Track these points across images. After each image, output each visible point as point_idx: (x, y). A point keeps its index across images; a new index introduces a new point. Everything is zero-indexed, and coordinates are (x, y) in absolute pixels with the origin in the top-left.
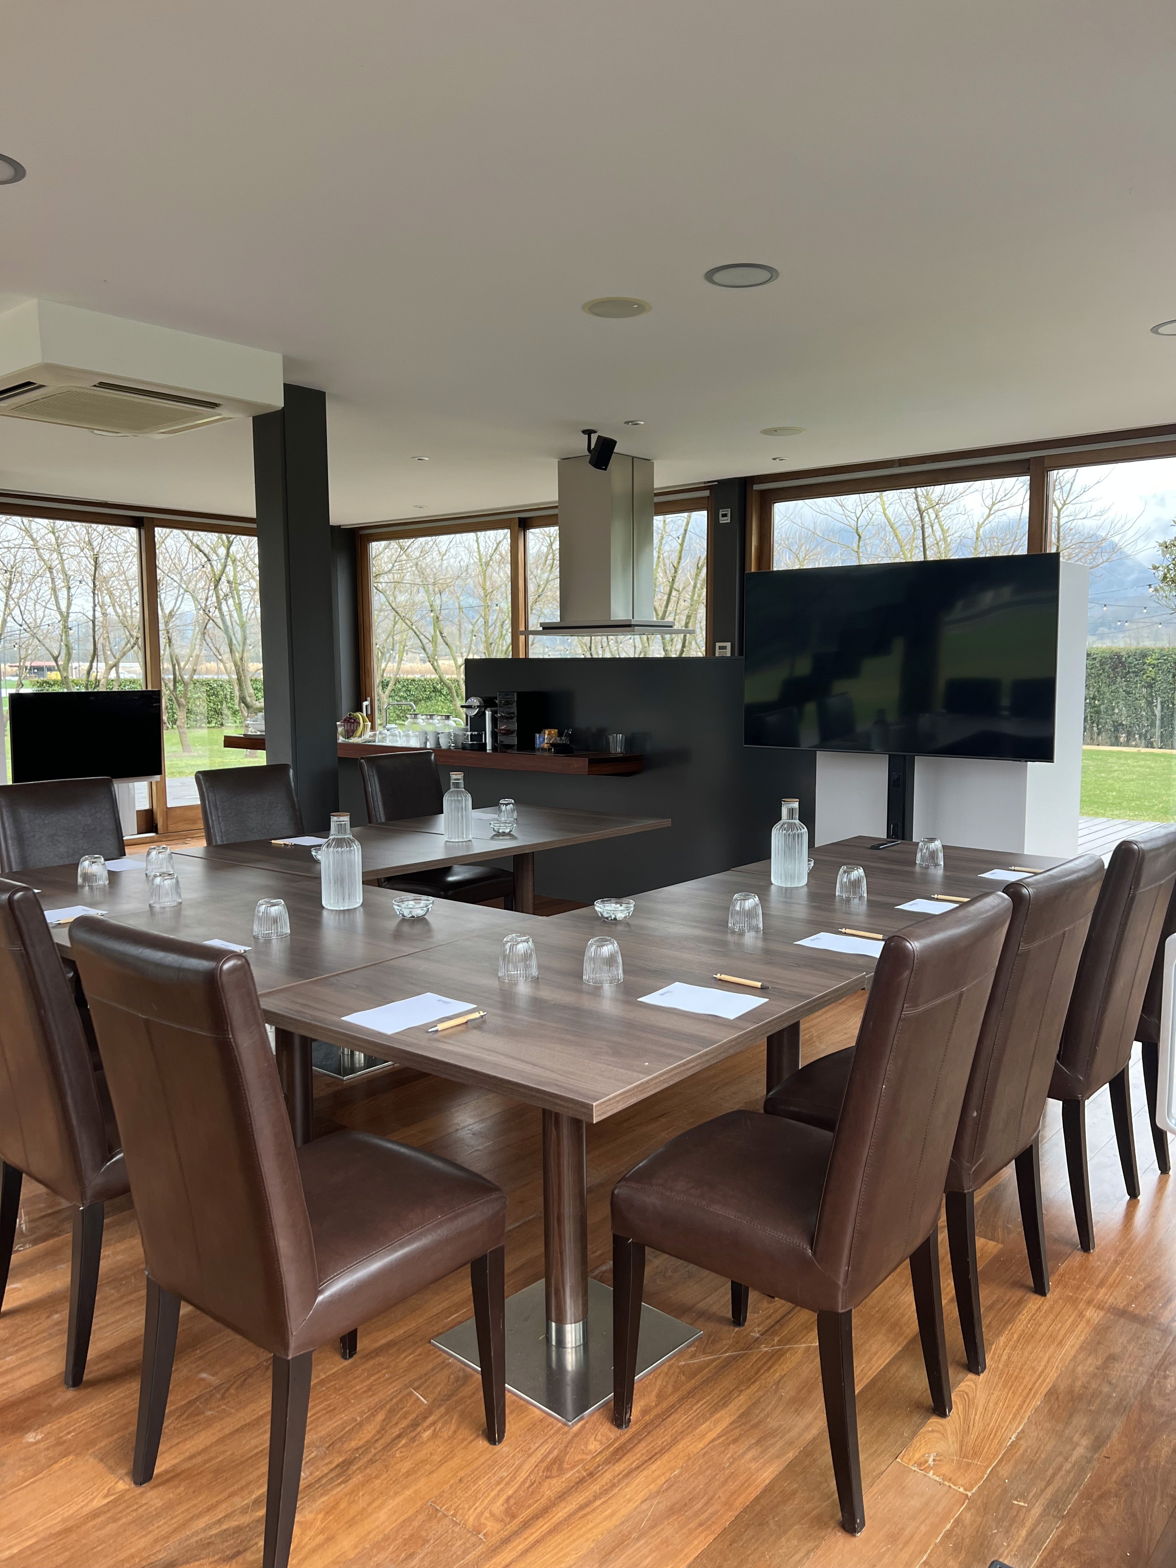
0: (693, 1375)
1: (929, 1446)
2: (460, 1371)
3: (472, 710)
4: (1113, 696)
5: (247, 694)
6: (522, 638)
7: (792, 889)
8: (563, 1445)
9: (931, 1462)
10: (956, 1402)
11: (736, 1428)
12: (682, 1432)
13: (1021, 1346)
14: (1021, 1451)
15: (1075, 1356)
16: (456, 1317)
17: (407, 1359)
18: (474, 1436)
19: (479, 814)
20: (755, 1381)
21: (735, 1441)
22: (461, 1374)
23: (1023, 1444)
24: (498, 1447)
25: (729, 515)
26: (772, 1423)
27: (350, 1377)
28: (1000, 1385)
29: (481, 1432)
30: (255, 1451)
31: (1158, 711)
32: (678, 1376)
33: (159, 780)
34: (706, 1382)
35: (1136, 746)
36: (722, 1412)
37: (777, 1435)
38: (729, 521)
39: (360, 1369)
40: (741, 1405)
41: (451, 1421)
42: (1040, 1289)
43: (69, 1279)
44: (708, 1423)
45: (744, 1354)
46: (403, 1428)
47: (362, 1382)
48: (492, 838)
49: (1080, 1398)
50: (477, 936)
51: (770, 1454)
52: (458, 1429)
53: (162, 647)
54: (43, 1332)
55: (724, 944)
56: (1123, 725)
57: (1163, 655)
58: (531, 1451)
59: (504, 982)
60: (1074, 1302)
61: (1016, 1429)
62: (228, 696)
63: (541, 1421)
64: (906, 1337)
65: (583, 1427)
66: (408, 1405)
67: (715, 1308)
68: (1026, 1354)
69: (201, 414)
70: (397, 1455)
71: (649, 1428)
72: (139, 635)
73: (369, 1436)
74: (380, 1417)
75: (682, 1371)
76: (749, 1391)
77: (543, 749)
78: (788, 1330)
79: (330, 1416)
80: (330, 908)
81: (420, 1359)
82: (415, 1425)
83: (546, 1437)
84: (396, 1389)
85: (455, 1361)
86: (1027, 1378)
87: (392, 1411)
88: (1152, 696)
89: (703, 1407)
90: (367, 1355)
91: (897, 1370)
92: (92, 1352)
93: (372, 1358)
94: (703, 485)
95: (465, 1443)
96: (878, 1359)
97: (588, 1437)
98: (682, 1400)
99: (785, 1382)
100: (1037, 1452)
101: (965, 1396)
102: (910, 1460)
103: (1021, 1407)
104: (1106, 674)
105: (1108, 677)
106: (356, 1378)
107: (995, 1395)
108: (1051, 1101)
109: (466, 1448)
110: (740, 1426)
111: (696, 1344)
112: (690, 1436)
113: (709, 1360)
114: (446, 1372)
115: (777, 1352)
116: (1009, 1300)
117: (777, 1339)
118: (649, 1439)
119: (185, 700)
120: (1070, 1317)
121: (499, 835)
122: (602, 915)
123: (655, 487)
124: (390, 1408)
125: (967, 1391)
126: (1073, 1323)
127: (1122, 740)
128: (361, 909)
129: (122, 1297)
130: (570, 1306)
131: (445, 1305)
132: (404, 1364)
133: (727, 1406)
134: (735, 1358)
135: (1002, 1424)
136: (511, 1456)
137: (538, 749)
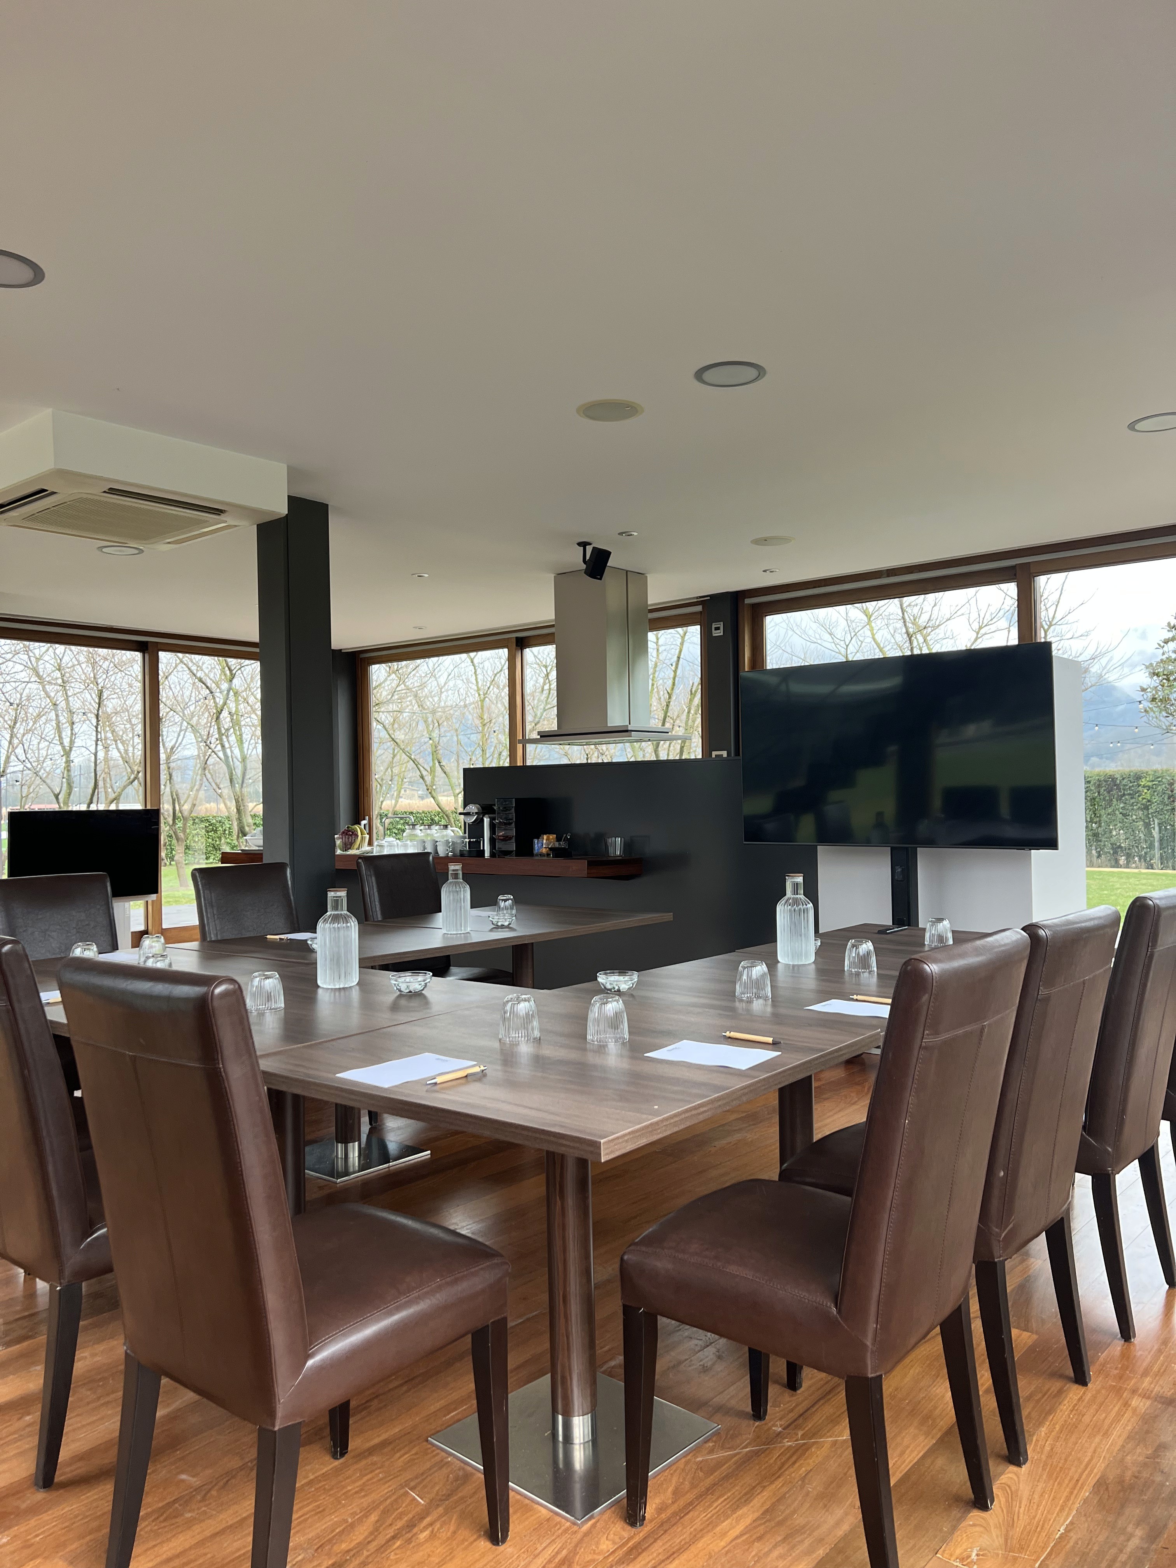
0: (712, 1471)
1: (971, 1540)
2: (459, 1470)
3: (471, 817)
4: (1109, 819)
5: (245, 824)
6: (520, 747)
7: (799, 966)
8: (573, 1545)
9: (974, 1556)
10: (998, 1495)
11: (761, 1525)
12: (701, 1530)
13: (1064, 1437)
14: (1071, 1544)
15: (1123, 1446)
16: (456, 1415)
17: (402, 1459)
18: (475, 1537)
19: (476, 912)
20: (779, 1477)
21: (759, 1539)
22: (461, 1473)
23: (1074, 1537)
24: (501, 1548)
25: (722, 628)
26: (799, 1520)
27: (340, 1478)
28: (1044, 1477)
29: (482, 1533)
30: (237, 1555)
31: (1156, 833)
32: (695, 1473)
33: (155, 899)
34: (726, 1477)
35: (1136, 868)
36: (745, 1509)
37: (805, 1533)
38: (722, 634)
39: (352, 1470)
40: (765, 1502)
41: (450, 1521)
42: (1081, 1378)
43: (42, 1381)
44: (729, 1520)
45: (767, 1449)
46: (398, 1529)
47: (354, 1482)
48: (491, 930)
49: (1132, 1487)
50: (477, 1007)
51: (798, 1551)
52: (458, 1528)
53: (162, 782)
54: (14, 1433)
55: (733, 1009)
56: (1122, 847)
57: (1158, 777)
58: (537, 1552)
59: (504, 1044)
60: (1118, 1391)
61: (1065, 1521)
62: (227, 832)
63: (548, 1520)
64: (940, 1430)
65: (594, 1525)
66: (404, 1505)
67: (733, 1402)
68: (1070, 1445)
69: (207, 521)
70: (392, 1557)
71: (665, 1527)
72: (140, 769)
73: (361, 1537)
74: (373, 1517)
75: (700, 1467)
76: (773, 1486)
77: (541, 855)
78: (812, 1423)
79: (319, 1518)
80: (325, 986)
81: (418, 1458)
82: (411, 1525)
83: (553, 1538)
84: (390, 1489)
85: (455, 1460)
86: (1073, 1469)
87: (386, 1512)
88: (1149, 818)
89: (723, 1504)
90: (359, 1455)
91: (932, 1464)
92: (65, 1453)
93: (365, 1458)
94: (696, 600)
95: (466, 1543)
96: (912, 1451)
97: (599, 1536)
98: (701, 1497)
99: (812, 1477)
100: (1088, 1544)
101: (1007, 1488)
102: (951, 1555)
103: (1068, 1499)
104: (1102, 797)
105: (1104, 799)
106: (347, 1478)
107: (1039, 1487)
108: (1078, 1176)
109: (466, 1548)
110: (765, 1523)
111: (714, 1439)
112: (711, 1534)
113: (728, 1455)
114: (445, 1471)
115: (802, 1446)
116: (1048, 1390)
117: (800, 1433)
118: (666, 1537)
119: (184, 834)
120: (1114, 1406)
121: (497, 927)
122: (605, 987)
123: (649, 603)
124: (385, 1508)
125: (1009, 1483)
126: (1118, 1414)
127: (1121, 862)
128: (357, 987)
129: (99, 1398)
130: (578, 1397)
131: (442, 1403)
132: (400, 1463)
133: (749, 1503)
134: (757, 1453)
135: (1049, 1517)
136: (515, 1557)
137: (537, 855)
